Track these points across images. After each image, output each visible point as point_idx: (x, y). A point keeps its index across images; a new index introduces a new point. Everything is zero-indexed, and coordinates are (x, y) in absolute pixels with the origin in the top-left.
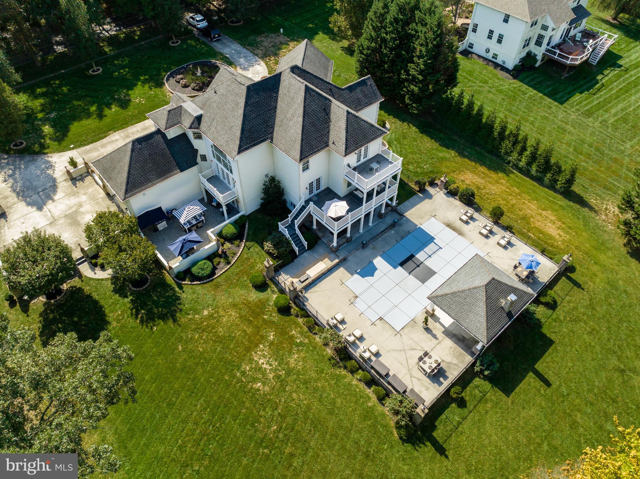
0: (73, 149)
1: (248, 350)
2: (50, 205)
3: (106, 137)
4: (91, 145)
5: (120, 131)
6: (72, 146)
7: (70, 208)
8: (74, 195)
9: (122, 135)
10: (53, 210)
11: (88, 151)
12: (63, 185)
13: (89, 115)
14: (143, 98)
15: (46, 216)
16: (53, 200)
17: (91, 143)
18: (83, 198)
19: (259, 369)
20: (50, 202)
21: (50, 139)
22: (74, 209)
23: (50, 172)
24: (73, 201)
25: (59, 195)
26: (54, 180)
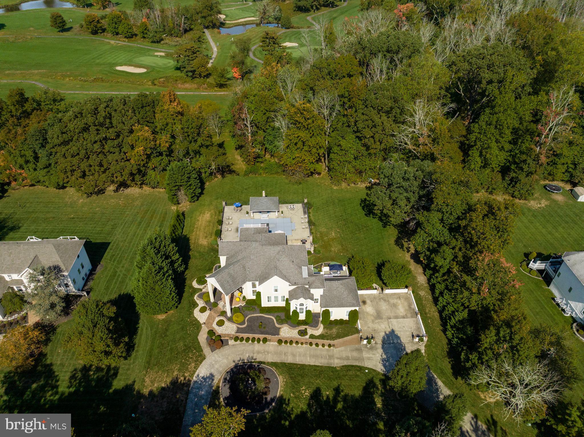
0: (367, 368)
1: (334, 239)
2: (388, 330)
3: (343, 366)
4: (354, 364)
5: (332, 366)
6: (367, 371)
7: (378, 323)
8: (375, 330)
9: (332, 361)
10: (388, 327)
11: (357, 360)
12: (379, 340)
13: (345, 398)
14: (302, 393)
15: (392, 325)
16: (385, 332)
17: (352, 366)
18: (371, 325)
19: (335, 233)
20: (387, 333)
21: (378, 389)
22: (377, 321)
23: (384, 356)
24: (376, 326)
25: (382, 334)
26: (383, 348)
